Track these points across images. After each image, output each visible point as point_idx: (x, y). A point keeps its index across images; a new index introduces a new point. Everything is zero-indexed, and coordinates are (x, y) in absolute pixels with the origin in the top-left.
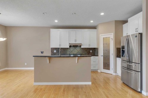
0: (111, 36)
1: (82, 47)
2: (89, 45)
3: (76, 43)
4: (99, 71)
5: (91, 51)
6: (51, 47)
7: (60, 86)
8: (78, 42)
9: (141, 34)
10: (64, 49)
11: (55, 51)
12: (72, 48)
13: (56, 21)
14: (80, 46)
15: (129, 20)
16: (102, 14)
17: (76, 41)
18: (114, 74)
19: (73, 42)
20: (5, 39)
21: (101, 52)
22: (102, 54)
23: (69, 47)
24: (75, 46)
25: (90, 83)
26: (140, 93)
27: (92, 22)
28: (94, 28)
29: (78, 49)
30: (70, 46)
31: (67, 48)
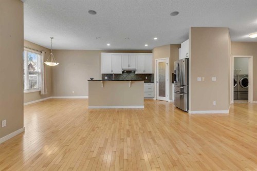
0: (167, 60)
1: (136, 73)
2: (144, 71)
3: (130, 68)
4: (155, 99)
5: (146, 78)
6: (102, 73)
7: (114, 110)
8: (132, 67)
9: (188, 59)
10: (117, 75)
11: (106, 78)
12: (125, 74)
13: (108, 45)
14: (134, 72)
15: (182, 44)
16: (156, 39)
17: (129, 66)
18: (170, 101)
19: (126, 68)
20: (58, 64)
21: (156, 78)
22: (158, 81)
23: (121, 73)
24: (129, 72)
25: (143, 107)
26: (187, 112)
27: (146, 45)
28: (150, 51)
29: (132, 75)
30: (123, 72)
31: (120, 74)
